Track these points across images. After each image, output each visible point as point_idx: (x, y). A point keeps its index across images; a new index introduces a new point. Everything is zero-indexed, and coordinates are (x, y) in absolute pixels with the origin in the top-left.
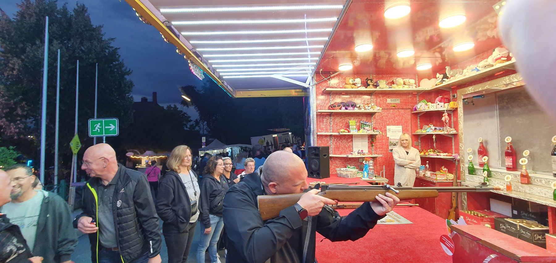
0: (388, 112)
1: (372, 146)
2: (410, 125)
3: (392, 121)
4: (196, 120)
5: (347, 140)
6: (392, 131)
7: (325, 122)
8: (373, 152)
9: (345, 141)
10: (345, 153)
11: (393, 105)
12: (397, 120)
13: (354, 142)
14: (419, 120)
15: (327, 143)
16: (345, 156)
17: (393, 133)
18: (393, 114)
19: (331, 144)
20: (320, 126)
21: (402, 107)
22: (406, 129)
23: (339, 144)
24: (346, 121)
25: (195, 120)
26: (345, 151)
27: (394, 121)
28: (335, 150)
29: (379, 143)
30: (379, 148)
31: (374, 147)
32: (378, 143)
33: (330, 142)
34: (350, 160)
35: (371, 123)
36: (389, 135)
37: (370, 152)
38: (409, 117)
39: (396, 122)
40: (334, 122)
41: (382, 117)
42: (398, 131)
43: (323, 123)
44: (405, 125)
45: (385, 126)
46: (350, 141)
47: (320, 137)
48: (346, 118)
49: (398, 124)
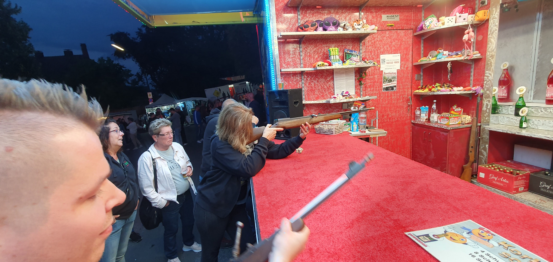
0: (382, 35)
1: (360, 85)
2: (411, 53)
3: (387, 48)
4: (138, 73)
5: (326, 78)
6: (388, 61)
7: (291, 53)
8: (362, 93)
9: (322, 80)
10: (323, 97)
11: (390, 25)
12: (394, 46)
13: (336, 80)
14: (422, 45)
15: (297, 85)
16: (324, 101)
17: (389, 64)
18: (390, 37)
19: (303, 85)
20: (285, 59)
21: (401, 26)
22: (406, 57)
23: (315, 85)
24: (323, 50)
25: (136, 74)
26: (323, 95)
27: (390, 47)
28: (308, 94)
29: (369, 79)
30: (370, 87)
31: (362, 86)
32: (368, 81)
33: (300, 83)
34: (330, 107)
35: (360, 51)
36: (383, 67)
37: (358, 94)
38: (410, 41)
39: (393, 48)
40: (305, 52)
41: (374, 42)
42: (395, 61)
43: (290, 55)
44: (405, 53)
45: (378, 55)
46: (330, 80)
47: (285, 75)
48: (323, 45)
49: (395, 52)
